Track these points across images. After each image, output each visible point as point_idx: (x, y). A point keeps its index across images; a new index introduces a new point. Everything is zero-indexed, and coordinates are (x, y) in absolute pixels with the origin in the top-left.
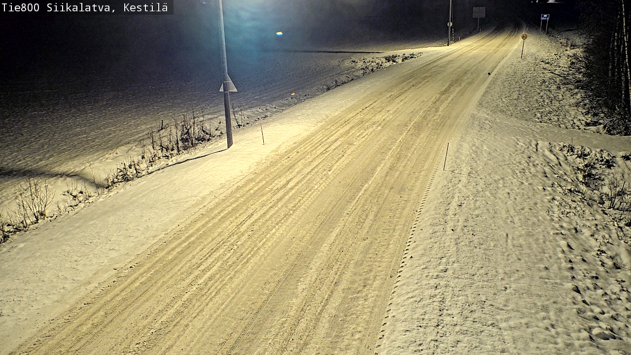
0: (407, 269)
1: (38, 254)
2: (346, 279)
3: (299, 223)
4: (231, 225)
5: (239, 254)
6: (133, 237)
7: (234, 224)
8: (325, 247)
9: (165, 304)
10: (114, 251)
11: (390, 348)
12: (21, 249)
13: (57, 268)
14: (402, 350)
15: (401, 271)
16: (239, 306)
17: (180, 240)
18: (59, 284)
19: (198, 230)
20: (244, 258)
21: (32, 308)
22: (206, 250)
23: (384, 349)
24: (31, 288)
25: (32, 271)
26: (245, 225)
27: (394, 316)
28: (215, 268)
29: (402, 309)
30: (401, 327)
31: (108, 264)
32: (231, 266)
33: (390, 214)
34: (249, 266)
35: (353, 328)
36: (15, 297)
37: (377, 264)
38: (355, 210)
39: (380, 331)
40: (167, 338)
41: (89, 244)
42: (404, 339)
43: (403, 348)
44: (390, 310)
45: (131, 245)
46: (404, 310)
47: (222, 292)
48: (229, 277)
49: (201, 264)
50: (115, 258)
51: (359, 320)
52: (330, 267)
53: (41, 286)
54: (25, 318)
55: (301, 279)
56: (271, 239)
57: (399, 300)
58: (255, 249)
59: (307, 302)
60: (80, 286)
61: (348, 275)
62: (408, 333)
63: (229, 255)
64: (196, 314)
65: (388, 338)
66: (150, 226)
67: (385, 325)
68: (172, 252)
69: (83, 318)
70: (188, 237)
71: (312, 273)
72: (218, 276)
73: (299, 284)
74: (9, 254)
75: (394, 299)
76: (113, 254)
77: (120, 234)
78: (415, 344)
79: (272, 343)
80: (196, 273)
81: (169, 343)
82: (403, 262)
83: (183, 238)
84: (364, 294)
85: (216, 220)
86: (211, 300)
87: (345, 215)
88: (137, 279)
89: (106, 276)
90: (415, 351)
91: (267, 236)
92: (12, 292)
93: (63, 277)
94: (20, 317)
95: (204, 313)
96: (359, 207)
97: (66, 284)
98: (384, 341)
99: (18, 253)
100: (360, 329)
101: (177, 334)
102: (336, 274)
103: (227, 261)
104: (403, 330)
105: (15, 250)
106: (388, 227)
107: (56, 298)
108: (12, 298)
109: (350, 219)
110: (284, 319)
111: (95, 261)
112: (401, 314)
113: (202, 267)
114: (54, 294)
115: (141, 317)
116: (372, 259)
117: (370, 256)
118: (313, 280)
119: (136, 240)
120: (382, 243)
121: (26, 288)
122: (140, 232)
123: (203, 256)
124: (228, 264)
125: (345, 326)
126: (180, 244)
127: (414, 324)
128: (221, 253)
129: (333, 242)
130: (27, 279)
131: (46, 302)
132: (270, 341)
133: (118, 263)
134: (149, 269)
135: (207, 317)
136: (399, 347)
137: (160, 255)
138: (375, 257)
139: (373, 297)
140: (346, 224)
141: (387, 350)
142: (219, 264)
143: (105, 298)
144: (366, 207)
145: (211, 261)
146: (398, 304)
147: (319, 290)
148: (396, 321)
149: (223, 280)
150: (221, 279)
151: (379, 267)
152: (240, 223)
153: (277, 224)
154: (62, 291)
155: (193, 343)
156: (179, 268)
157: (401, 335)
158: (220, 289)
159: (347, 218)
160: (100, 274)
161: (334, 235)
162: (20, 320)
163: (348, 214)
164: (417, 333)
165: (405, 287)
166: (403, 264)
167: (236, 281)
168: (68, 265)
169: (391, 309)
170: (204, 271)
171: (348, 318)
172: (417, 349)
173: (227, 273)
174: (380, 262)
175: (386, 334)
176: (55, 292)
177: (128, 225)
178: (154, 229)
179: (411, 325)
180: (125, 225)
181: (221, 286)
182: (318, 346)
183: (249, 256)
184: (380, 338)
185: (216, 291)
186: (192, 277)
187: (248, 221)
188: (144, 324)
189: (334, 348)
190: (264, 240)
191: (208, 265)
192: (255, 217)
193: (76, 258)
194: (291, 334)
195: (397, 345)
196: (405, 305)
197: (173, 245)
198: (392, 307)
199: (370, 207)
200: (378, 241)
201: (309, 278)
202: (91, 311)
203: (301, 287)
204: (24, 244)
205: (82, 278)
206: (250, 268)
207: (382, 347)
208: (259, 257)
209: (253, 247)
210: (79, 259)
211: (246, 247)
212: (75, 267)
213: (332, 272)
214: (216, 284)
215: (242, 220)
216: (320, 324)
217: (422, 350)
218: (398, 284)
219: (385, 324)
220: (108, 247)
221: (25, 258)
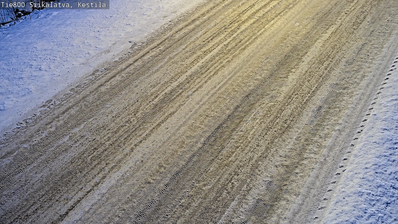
0: (396, 73)
1: (68, 22)
2: (335, 75)
3: (297, 17)
4: (234, 13)
5: (238, 40)
6: (146, 16)
7: (236, 12)
8: (319, 44)
9: (170, 77)
10: (130, 26)
11: (367, 142)
12: (55, 16)
13: (84, 36)
14: (378, 145)
15: (390, 74)
16: (234, 87)
17: (187, 22)
18: (85, 50)
19: (203, 15)
20: (242, 45)
21: (63, 67)
22: (209, 34)
23: (361, 142)
24: (63, 50)
25: (63, 36)
26: (246, 14)
27: (375, 115)
28: (216, 51)
29: (385, 109)
30: (380, 125)
31: (124, 37)
32: (229, 50)
33: (389, 18)
34: (247, 52)
35: (335, 120)
36: (51, 56)
37: (367, 65)
38: (354, 10)
39: (360, 126)
40: (170, 106)
41: (110, 17)
42: (381, 136)
43: (378, 144)
44: (372, 108)
45: (145, 22)
46: (386, 110)
47: (220, 73)
48: (227, 60)
49: (204, 46)
50: (130, 32)
51: (341, 114)
52: (321, 62)
53: (71, 49)
54: (58, 74)
55: (292, 70)
56: (269, 30)
57: (383, 101)
58: (253, 38)
59: (295, 91)
60: (101, 53)
61: (337, 71)
62: (386, 131)
63: (229, 40)
64: (195, 89)
65: (366, 133)
66: (161, 6)
67: (365, 122)
68: (179, 32)
69: (103, 80)
70: (194, 21)
71: (304, 66)
72: (217, 58)
73: (290, 74)
74: (45, 20)
75: (378, 99)
76: (129, 29)
77: (135, 11)
78: (391, 142)
79: (259, 122)
80: (199, 53)
81: (172, 110)
82: (394, 66)
83: (190, 21)
84: (350, 91)
85: (220, 7)
86: (210, 78)
87: (343, 13)
88: (148, 52)
89: (122, 47)
90: (390, 148)
91: (266, 27)
92: (49, 52)
93: (88, 44)
94: (54, 72)
95: (202, 89)
96: (359, 7)
97: (90, 50)
98: (362, 135)
99: (53, 20)
100: (340, 121)
101: (178, 104)
102: (326, 69)
103: (227, 46)
104: (382, 128)
105: (50, 17)
106: (384, 31)
107: (82, 60)
108: (49, 57)
109: (348, 19)
110: (272, 103)
111: (114, 33)
112: (382, 114)
113: (204, 49)
114: (81, 57)
115: (149, 86)
116: (363, 60)
117: (362, 56)
118: (304, 72)
119: (149, 18)
120: (376, 46)
121: (59, 50)
122: (152, 12)
123: (206, 38)
124: (227, 48)
125: (327, 117)
126: (187, 26)
127: (394, 124)
128: (222, 38)
129: (327, 39)
130: (60, 43)
131: (74, 63)
132: (257, 121)
133: (133, 37)
134: (158, 45)
135: (205, 93)
136: (375, 142)
137: (169, 34)
138: (366, 58)
139: (358, 94)
140: (343, 24)
141: (362, 144)
142: (219, 47)
143: (121, 66)
144: (365, 8)
145: (213, 44)
146: (381, 104)
147: (308, 81)
148: (376, 119)
149: (221, 63)
150: (219, 61)
151: (369, 67)
152: (241, 12)
153: (276, 16)
154: (87, 55)
155: (192, 113)
156: (184, 47)
157: (379, 132)
158: (218, 70)
159: (344, 17)
160: (117, 44)
161: (329, 32)
162: (54, 76)
163: (346, 14)
164: (395, 133)
165: (390, 89)
166: (393, 68)
167: (233, 65)
168: (92, 34)
169: (374, 107)
170: (205, 53)
171: (332, 111)
172: (392, 146)
173: (226, 57)
174: (371, 63)
175: (365, 130)
176: (81, 56)
177: (142, 4)
178: (164, 10)
179: (390, 125)
180: (140, 4)
181: (219, 67)
182: (299, 131)
183: (247, 43)
184: (359, 132)
185: (215, 71)
186: (195, 56)
187: (249, 11)
188: (152, 91)
189: (314, 135)
190: (263, 30)
191: (210, 47)
192: (257, 7)
193: (98, 29)
194: (277, 117)
195: (374, 141)
196: (387, 106)
197: (180, 26)
198: (374, 106)
199: (369, 9)
200: (372, 44)
201: (300, 70)
202: (110, 75)
203: (291, 77)
204: (58, 12)
205: (103, 47)
206: (247, 54)
207: (359, 140)
208: (256, 45)
209: (251, 35)
210: (101, 30)
211: (245, 35)
212: (98, 36)
213: (322, 67)
214: (215, 65)
215: (244, 9)
216: (305, 113)
217: (397, 148)
218: (384, 86)
219: (366, 120)
220: (125, 22)
221: (59, 25)
